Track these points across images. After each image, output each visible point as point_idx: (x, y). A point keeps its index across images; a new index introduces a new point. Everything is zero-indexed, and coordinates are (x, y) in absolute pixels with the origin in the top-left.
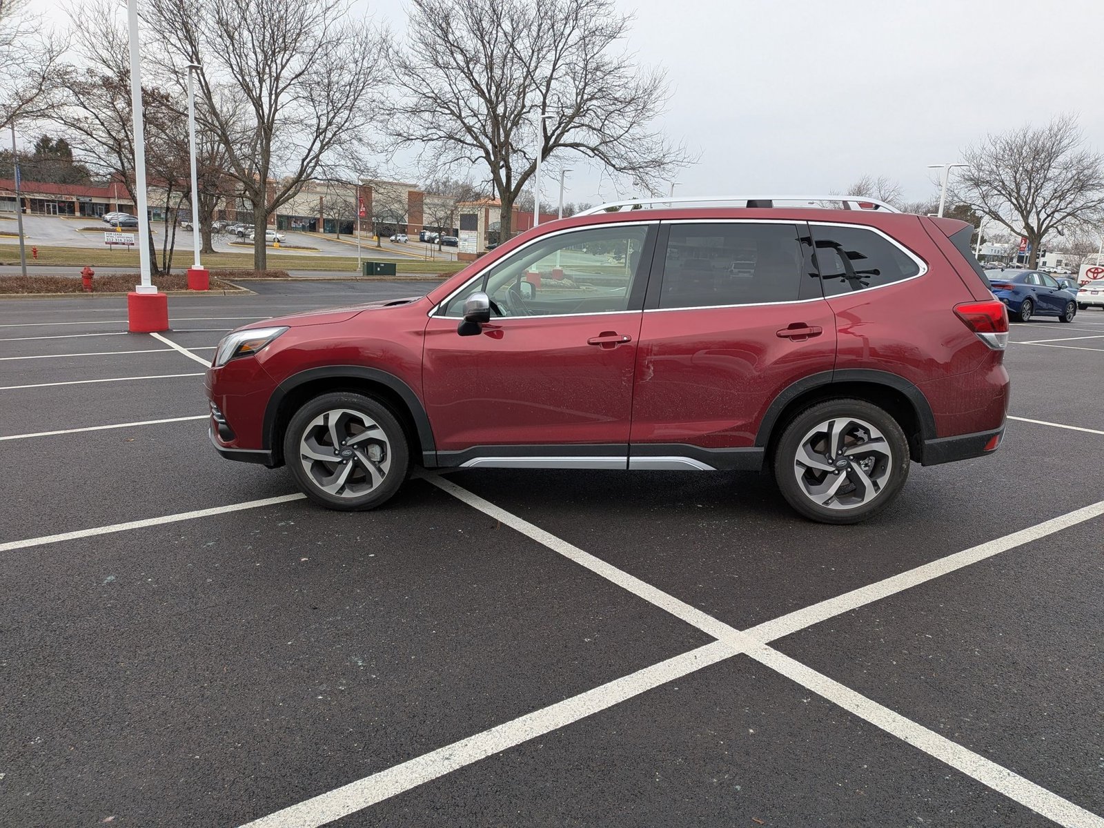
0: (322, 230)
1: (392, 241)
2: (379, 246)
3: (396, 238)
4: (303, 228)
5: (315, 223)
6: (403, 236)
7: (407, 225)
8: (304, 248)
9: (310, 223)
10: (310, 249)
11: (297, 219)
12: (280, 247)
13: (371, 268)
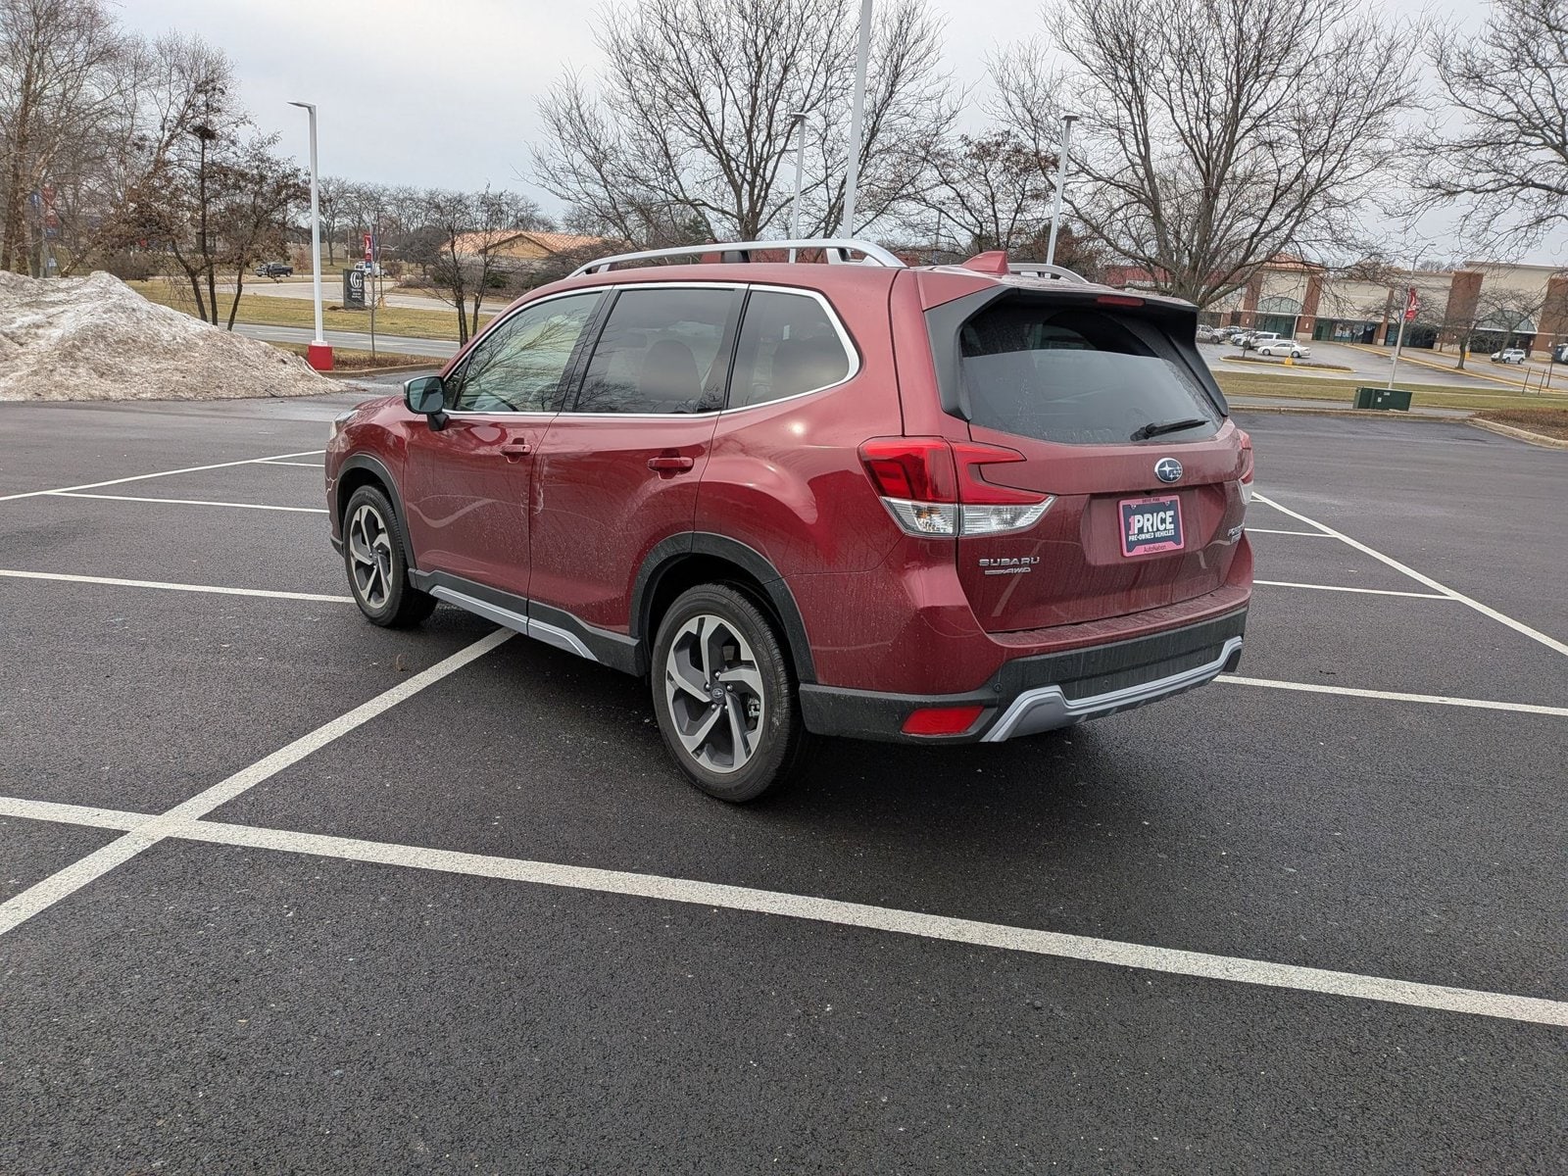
0: (1381, 341)
1: (1494, 360)
2: (1460, 367)
3: (1502, 355)
4: (1353, 339)
5: (1373, 331)
6: (1516, 353)
7: (1535, 335)
8: (1329, 367)
9: (1365, 330)
10: (1339, 368)
11: (1346, 324)
12: (1293, 364)
13: (1369, 398)
